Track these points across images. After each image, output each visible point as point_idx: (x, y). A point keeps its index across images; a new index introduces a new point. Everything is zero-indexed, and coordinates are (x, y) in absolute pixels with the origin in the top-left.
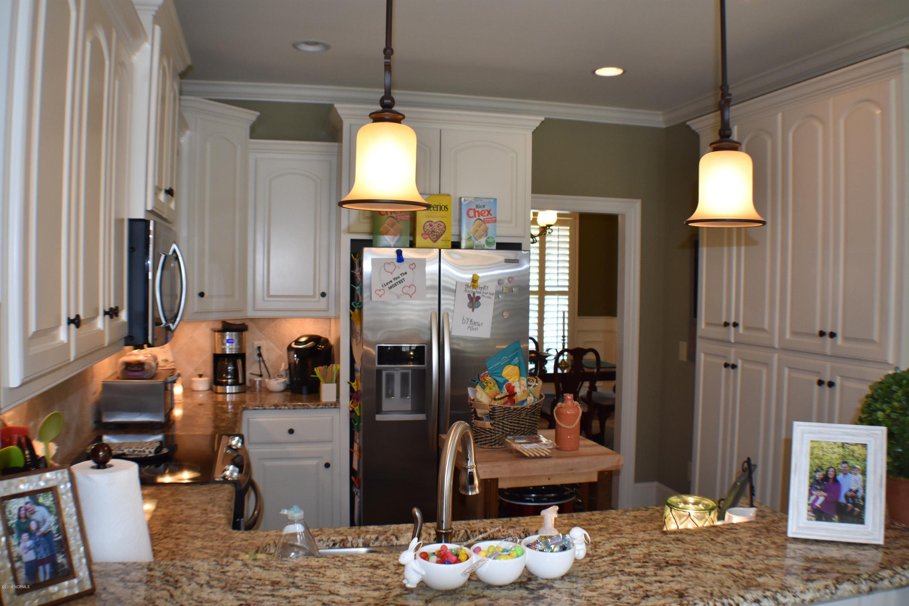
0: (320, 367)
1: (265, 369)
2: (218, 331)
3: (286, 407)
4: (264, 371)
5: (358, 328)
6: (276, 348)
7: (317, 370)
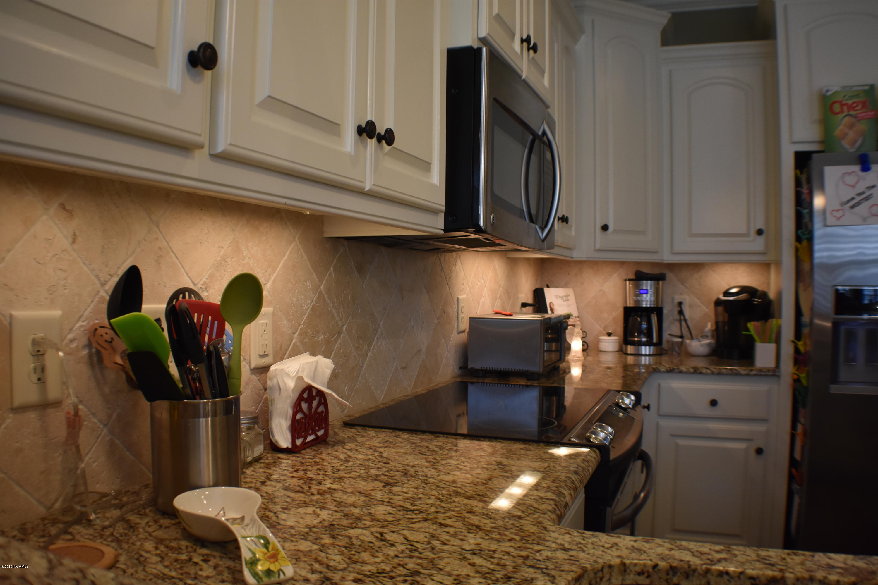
0: (756, 323)
1: (687, 329)
2: (630, 280)
3: (709, 371)
4: (685, 332)
5: (806, 266)
6: (701, 304)
7: (751, 325)
